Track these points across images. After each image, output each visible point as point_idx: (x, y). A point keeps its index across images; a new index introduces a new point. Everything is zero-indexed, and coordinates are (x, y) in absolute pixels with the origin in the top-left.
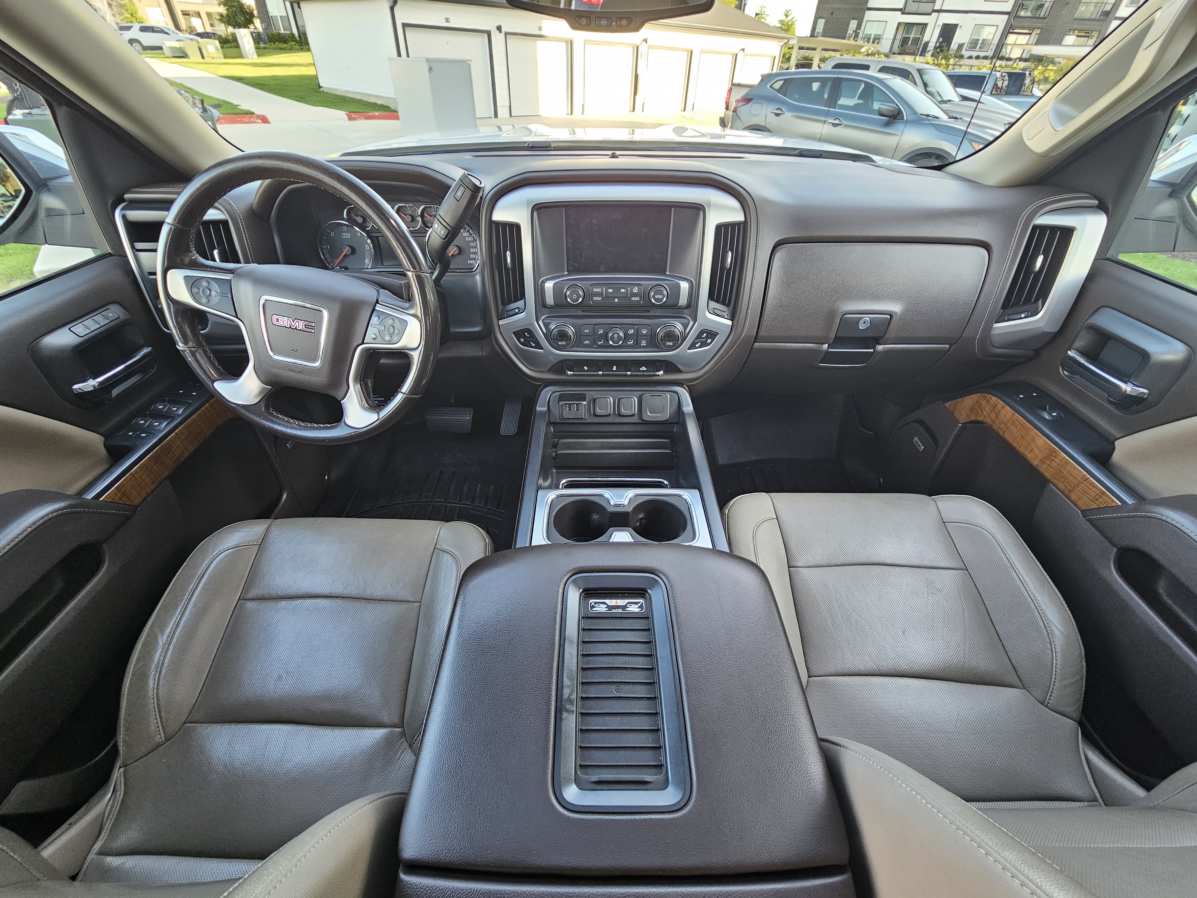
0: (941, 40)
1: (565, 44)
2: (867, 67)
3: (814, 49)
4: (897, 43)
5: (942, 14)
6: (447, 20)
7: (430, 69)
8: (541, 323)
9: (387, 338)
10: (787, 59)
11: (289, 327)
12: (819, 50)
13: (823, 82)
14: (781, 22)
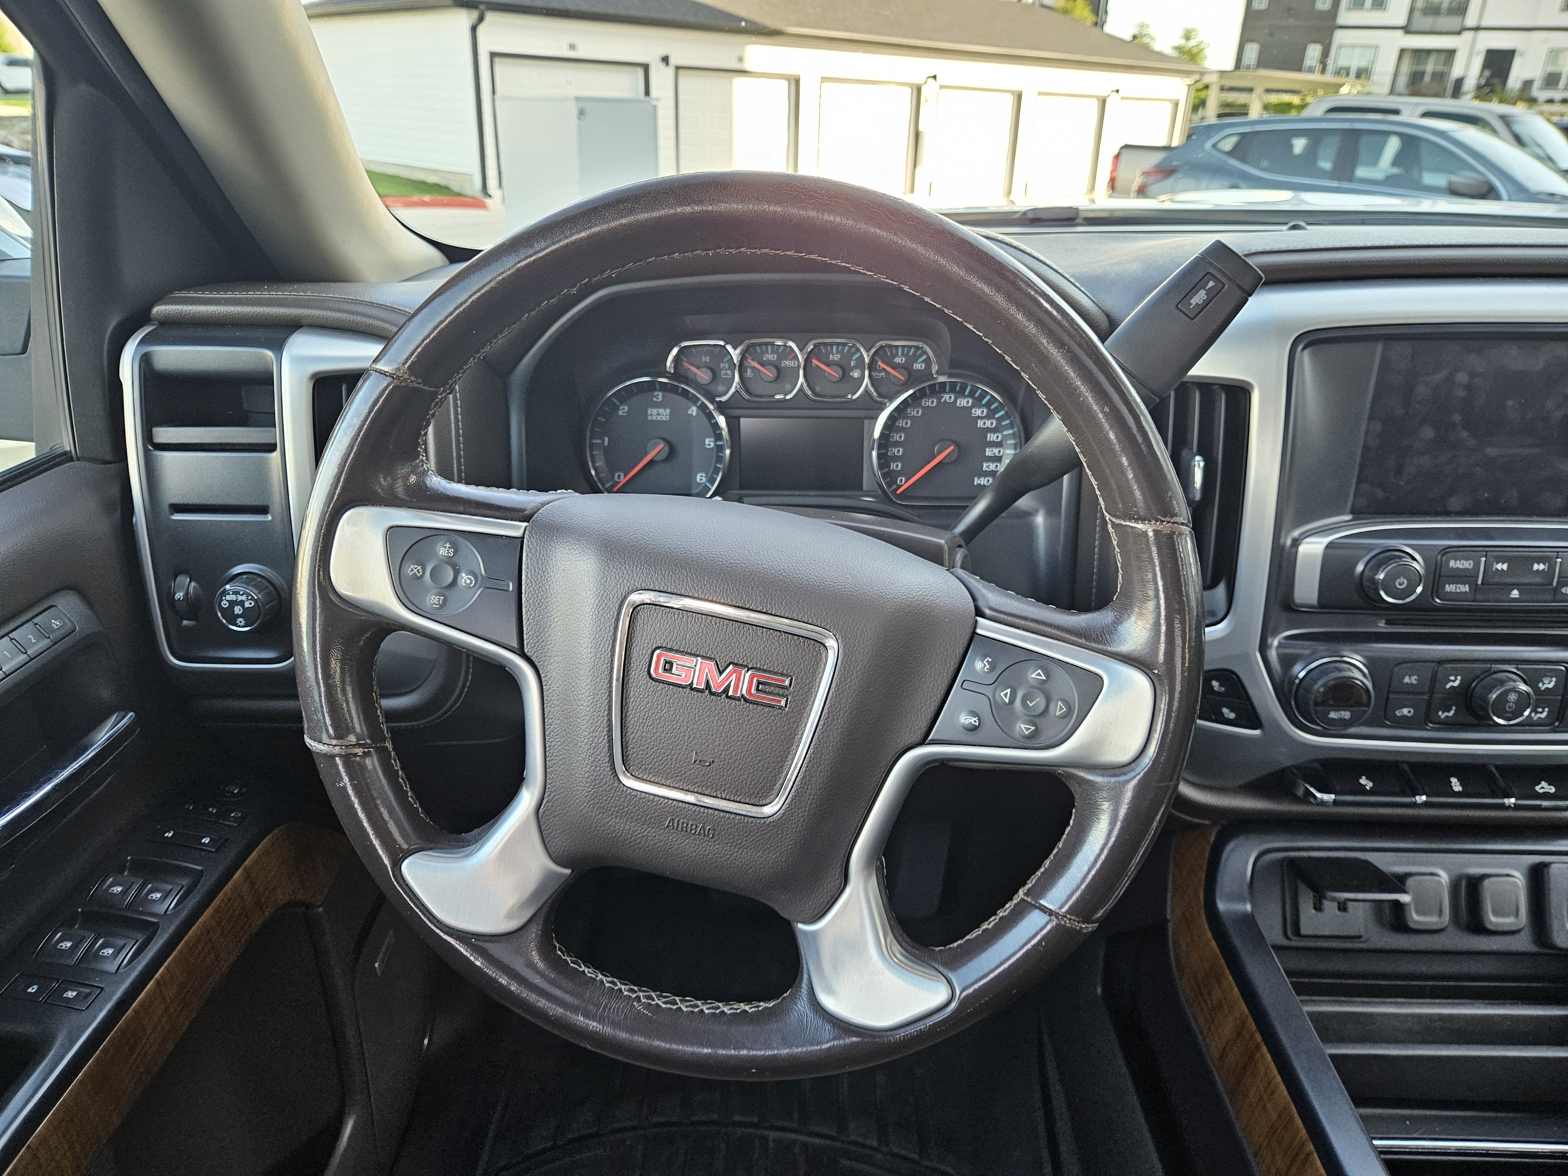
0: (1487, 73)
1: (786, 83)
2: (1396, 112)
3: (1250, 90)
4: (1403, 80)
5: (1482, 34)
6: (572, 47)
7: (581, 113)
8: (1273, 654)
9: (1023, 728)
10: (1199, 105)
11: (702, 687)
12: (1259, 91)
13: (1316, 136)
14: (1179, 49)
